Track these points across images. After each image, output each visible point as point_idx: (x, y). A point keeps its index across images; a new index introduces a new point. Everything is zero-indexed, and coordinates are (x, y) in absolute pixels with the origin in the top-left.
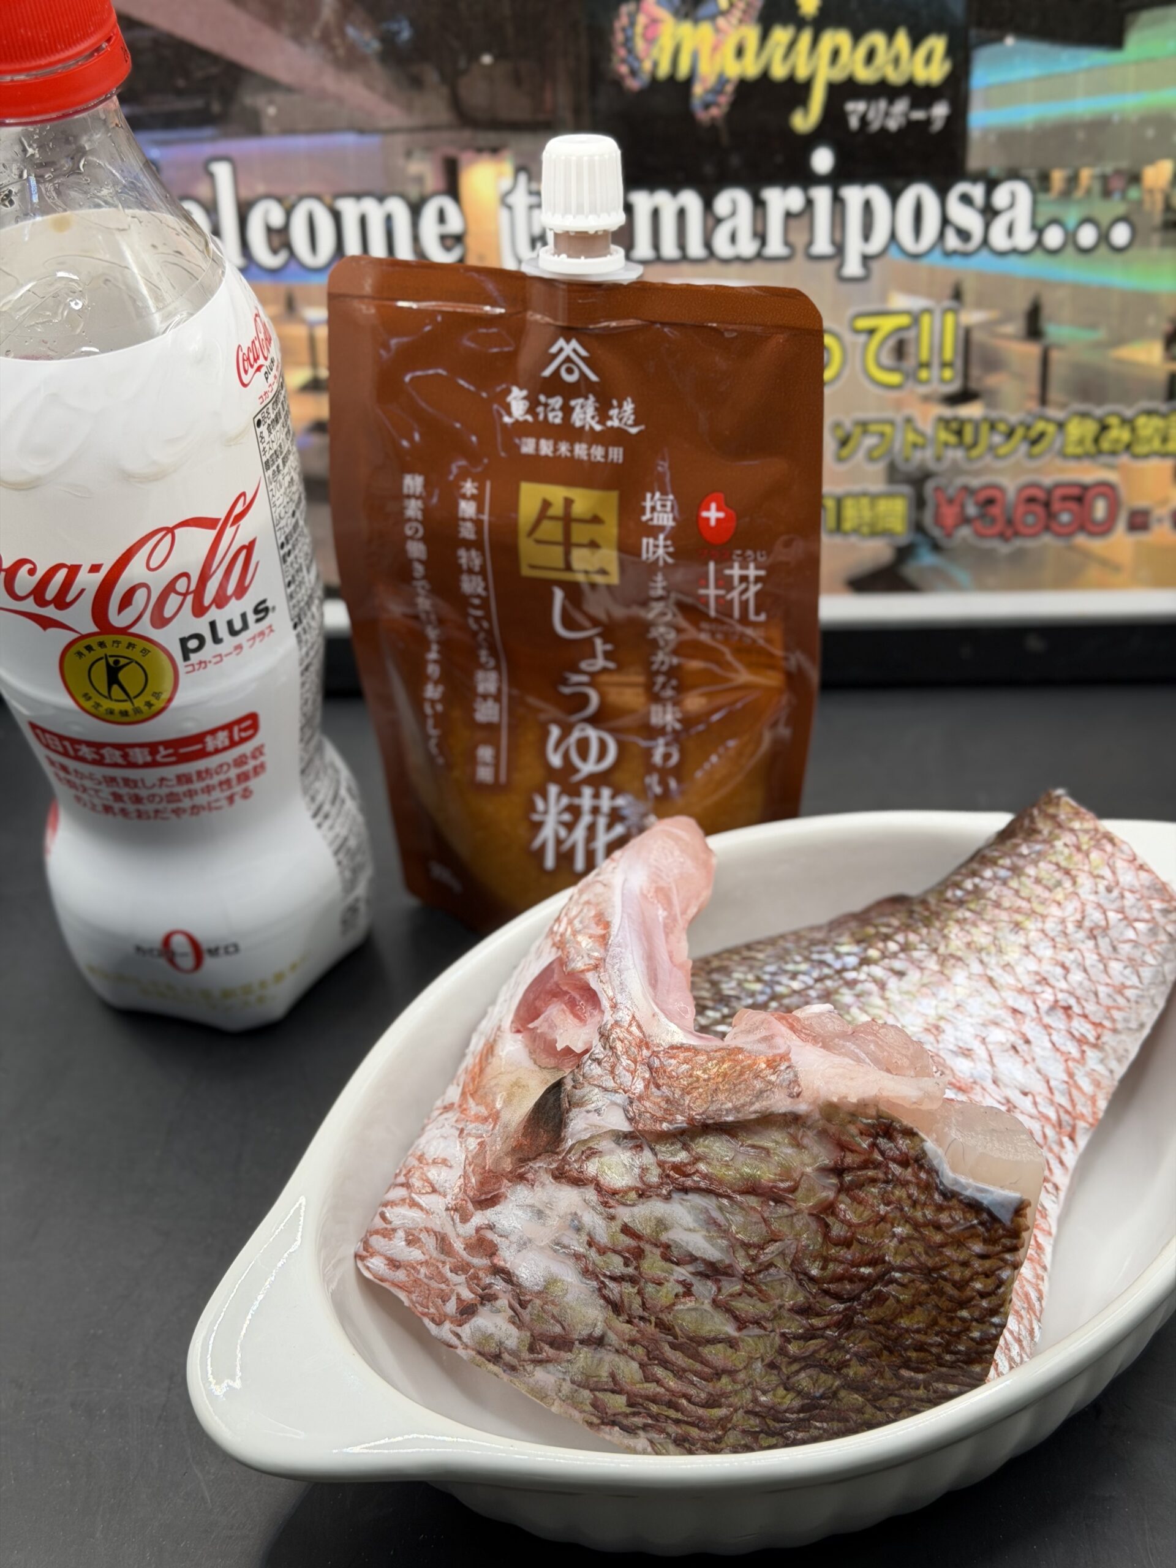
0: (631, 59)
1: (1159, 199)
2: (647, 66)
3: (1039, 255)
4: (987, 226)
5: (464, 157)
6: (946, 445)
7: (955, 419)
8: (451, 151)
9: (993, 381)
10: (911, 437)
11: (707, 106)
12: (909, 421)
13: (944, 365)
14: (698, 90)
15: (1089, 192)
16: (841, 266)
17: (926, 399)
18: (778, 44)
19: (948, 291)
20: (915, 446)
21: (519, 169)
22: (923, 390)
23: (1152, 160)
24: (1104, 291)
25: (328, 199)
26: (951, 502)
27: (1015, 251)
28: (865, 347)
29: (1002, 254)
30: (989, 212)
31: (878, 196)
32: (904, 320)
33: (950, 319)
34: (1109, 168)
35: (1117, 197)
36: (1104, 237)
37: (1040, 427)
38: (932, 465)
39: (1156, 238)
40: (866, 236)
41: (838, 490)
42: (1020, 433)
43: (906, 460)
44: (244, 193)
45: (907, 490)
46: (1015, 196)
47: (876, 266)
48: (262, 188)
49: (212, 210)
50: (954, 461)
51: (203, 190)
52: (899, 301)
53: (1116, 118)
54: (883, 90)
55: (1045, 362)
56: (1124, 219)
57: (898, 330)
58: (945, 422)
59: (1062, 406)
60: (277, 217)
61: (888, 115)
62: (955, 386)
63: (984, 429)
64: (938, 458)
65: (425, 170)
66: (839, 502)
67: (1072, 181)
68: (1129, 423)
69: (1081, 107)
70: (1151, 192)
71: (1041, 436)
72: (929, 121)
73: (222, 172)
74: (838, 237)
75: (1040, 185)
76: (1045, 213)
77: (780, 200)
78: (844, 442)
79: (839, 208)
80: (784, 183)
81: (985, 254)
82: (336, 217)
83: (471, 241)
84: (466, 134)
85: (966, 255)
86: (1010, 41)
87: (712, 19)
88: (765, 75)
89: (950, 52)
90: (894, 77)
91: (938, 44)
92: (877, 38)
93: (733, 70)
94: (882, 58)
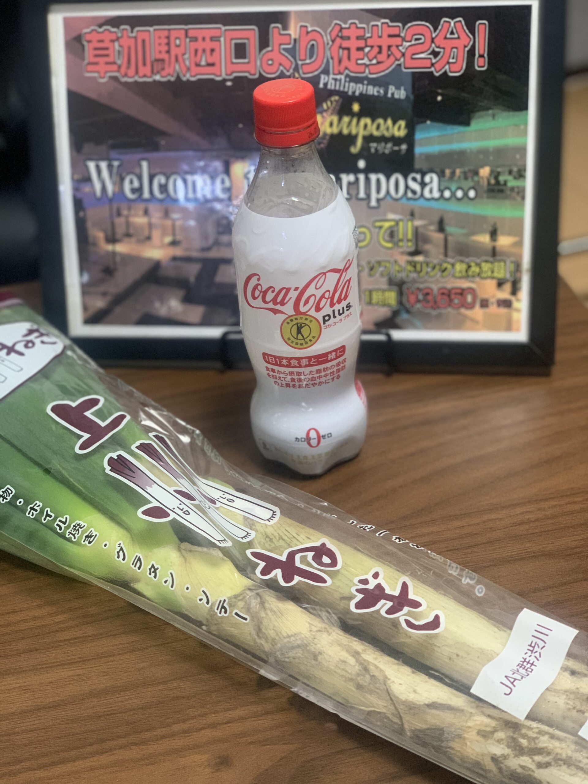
1: (486, 183)
3: (441, 201)
4: (422, 189)
5: (232, 160)
6: (410, 271)
7: (413, 261)
8: (227, 158)
10: (397, 268)
11: (319, 143)
12: (396, 262)
13: (408, 241)
16: (369, 202)
17: (403, 253)
18: (345, 122)
19: (409, 213)
20: (399, 271)
22: (401, 250)
23: (482, 166)
24: (467, 215)
25: (182, 175)
26: (413, 293)
27: (433, 199)
28: (378, 233)
29: (428, 200)
30: (423, 185)
31: (382, 177)
32: (392, 223)
33: (410, 224)
34: (466, 169)
35: (470, 180)
36: (466, 194)
37: (445, 265)
38: (405, 279)
39: (485, 195)
40: (378, 191)
41: (370, 287)
42: (437, 267)
43: (396, 276)
44: (153, 172)
45: (395, 288)
46: (432, 179)
47: (382, 203)
48: (158, 170)
49: (140, 178)
50: (414, 278)
51: (137, 171)
52: (391, 216)
53: (468, 151)
54: (383, 139)
55: (446, 240)
56: (473, 188)
57: (391, 227)
58: (410, 263)
59: (453, 258)
60: (163, 180)
61: (385, 148)
62: (412, 249)
63: (424, 266)
64: (408, 276)
65: (218, 165)
66: (370, 292)
67: (453, 173)
68: (478, 265)
69: (455, 146)
70: (482, 178)
71: (446, 269)
72: (400, 151)
73: (145, 164)
74: (368, 191)
75: (441, 175)
76: (443, 185)
77: (347, 178)
78: (372, 269)
79: (368, 181)
80: (348, 172)
81: (422, 199)
82: (185, 181)
83: (233, 191)
84: (232, 152)
85: (415, 200)
86: (429, 122)
87: (321, 113)
88: (340, 133)
89: (407, 126)
90: (387, 134)
91: (402, 123)
92: (381, 121)
93: (329, 131)
94: (382, 127)
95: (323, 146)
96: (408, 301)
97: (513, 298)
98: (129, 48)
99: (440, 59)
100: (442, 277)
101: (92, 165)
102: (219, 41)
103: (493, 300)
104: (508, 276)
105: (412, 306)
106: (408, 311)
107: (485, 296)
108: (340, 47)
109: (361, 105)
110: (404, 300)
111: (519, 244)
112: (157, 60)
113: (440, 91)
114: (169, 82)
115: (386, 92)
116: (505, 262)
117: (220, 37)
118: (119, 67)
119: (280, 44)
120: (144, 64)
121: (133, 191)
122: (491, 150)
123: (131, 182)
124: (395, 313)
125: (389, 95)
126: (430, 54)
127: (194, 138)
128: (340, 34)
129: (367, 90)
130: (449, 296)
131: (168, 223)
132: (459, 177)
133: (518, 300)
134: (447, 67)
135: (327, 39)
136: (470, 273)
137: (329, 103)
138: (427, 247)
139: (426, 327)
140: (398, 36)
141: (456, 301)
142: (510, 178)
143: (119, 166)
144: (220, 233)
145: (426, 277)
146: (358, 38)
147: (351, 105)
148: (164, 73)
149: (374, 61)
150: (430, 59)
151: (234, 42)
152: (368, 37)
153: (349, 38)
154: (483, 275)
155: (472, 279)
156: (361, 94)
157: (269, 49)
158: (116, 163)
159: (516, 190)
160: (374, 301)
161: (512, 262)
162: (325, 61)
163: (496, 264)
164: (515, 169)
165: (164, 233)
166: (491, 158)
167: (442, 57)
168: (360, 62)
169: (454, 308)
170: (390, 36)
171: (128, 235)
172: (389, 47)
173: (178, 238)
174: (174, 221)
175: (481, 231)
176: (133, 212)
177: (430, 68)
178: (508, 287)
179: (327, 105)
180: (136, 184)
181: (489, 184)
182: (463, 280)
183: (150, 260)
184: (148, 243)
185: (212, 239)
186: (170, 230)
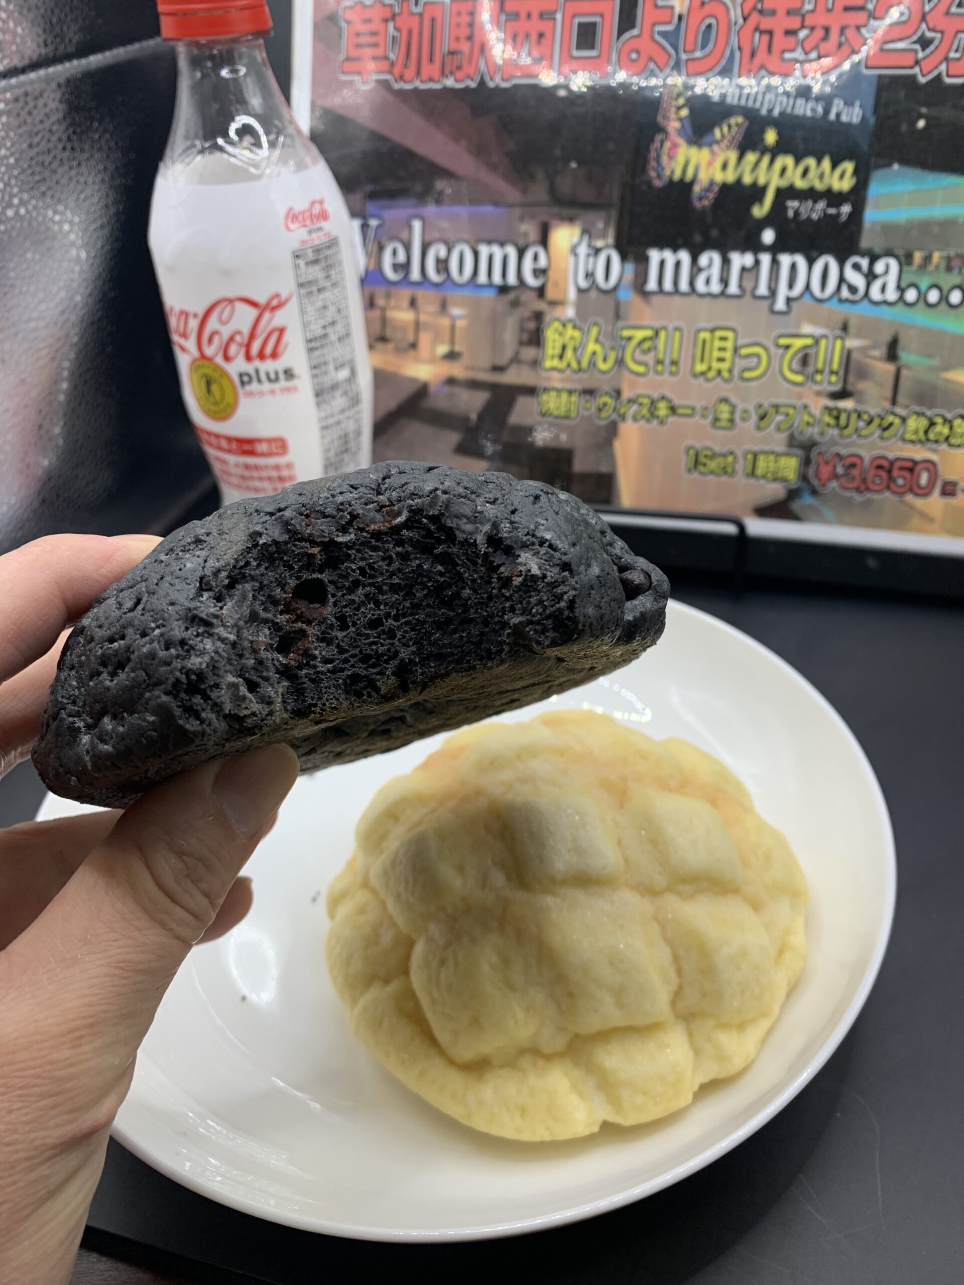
0: (658, 168)
3: (900, 307)
4: (869, 285)
5: (554, 222)
6: (828, 425)
7: (836, 408)
8: (546, 219)
9: (862, 386)
10: (806, 418)
11: (701, 199)
12: (806, 407)
13: (832, 372)
14: (697, 189)
16: (773, 303)
17: (818, 394)
19: (840, 325)
20: (808, 424)
21: (585, 231)
22: (817, 388)
24: (942, 333)
25: (472, 243)
26: (827, 463)
27: (885, 302)
28: (782, 357)
29: (876, 304)
30: (871, 276)
31: (801, 261)
32: (809, 341)
33: (839, 343)
34: (952, 253)
35: (956, 271)
36: (944, 299)
37: (891, 418)
38: (817, 438)
40: (791, 286)
41: (756, 448)
42: (877, 421)
43: (801, 432)
44: (428, 238)
45: (799, 452)
46: (889, 268)
47: (795, 305)
48: (436, 235)
49: (408, 246)
50: (832, 435)
51: (404, 235)
52: (807, 329)
54: (811, 194)
55: (897, 377)
56: (959, 287)
57: (805, 347)
58: (829, 410)
59: (906, 407)
60: (443, 253)
61: (812, 209)
62: (837, 388)
63: (854, 417)
64: (822, 434)
65: (530, 229)
66: (755, 456)
67: (928, 259)
68: (948, 422)
69: (939, 211)
71: (891, 425)
72: (838, 215)
73: (417, 225)
74: (773, 284)
75: (905, 260)
76: (907, 279)
77: (740, 260)
78: (762, 418)
79: (775, 266)
80: (743, 249)
81: (865, 303)
82: (476, 254)
83: (551, 274)
84: (556, 210)
85: (853, 302)
86: (896, 167)
87: (710, 145)
88: (739, 181)
89: (856, 172)
90: (819, 186)
91: (848, 166)
92: (811, 162)
93: (719, 177)
94: (812, 174)
95: (706, 203)
96: (817, 475)
98: (410, 33)
99: (932, 53)
100: (882, 438)
102: (554, 19)
105: (824, 485)
106: (814, 492)
107: (952, 477)
108: (757, 29)
109: (779, 134)
110: (811, 472)
112: (452, 53)
113: (924, 110)
114: (467, 90)
115: (827, 111)
117: (555, 12)
118: (393, 64)
119: (654, 25)
120: (431, 60)
121: (396, 267)
123: (395, 253)
124: (793, 494)
125: (832, 116)
126: (915, 42)
127: (497, 183)
128: (759, 6)
129: (793, 107)
130: (889, 471)
131: (445, 322)
132: (937, 267)
134: (943, 67)
135: (736, 14)
136: (931, 436)
137: (725, 129)
139: (841, 522)
140: (862, 8)
141: (900, 482)
143: (379, 227)
144: (521, 343)
145: (855, 437)
146: (789, 13)
147: (763, 132)
148: (459, 75)
149: (814, 55)
150: (916, 51)
151: (577, 20)
152: (808, 12)
153: (773, 13)
154: (954, 441)
155: (934, 446)
156: (782, 114)
157: (635, 32)
158: (373, 223)
160: (759, 472)
162: (728, 53)
165: (437, 339)
167: (937, 48)
168: (788, 56)
169: (894, 493)
170: (847, 9)
171: (383, 339)
172: (843, 30)
173: (457, 348)
174: (453, 319)
176: (393, 302)
177: (912, 67)
179: (721, 130)
180: (401, 257)
182: (919, 446)
183: (413, 380)
184: (412, 353)
185: (509, 352)
186: (446, 335)
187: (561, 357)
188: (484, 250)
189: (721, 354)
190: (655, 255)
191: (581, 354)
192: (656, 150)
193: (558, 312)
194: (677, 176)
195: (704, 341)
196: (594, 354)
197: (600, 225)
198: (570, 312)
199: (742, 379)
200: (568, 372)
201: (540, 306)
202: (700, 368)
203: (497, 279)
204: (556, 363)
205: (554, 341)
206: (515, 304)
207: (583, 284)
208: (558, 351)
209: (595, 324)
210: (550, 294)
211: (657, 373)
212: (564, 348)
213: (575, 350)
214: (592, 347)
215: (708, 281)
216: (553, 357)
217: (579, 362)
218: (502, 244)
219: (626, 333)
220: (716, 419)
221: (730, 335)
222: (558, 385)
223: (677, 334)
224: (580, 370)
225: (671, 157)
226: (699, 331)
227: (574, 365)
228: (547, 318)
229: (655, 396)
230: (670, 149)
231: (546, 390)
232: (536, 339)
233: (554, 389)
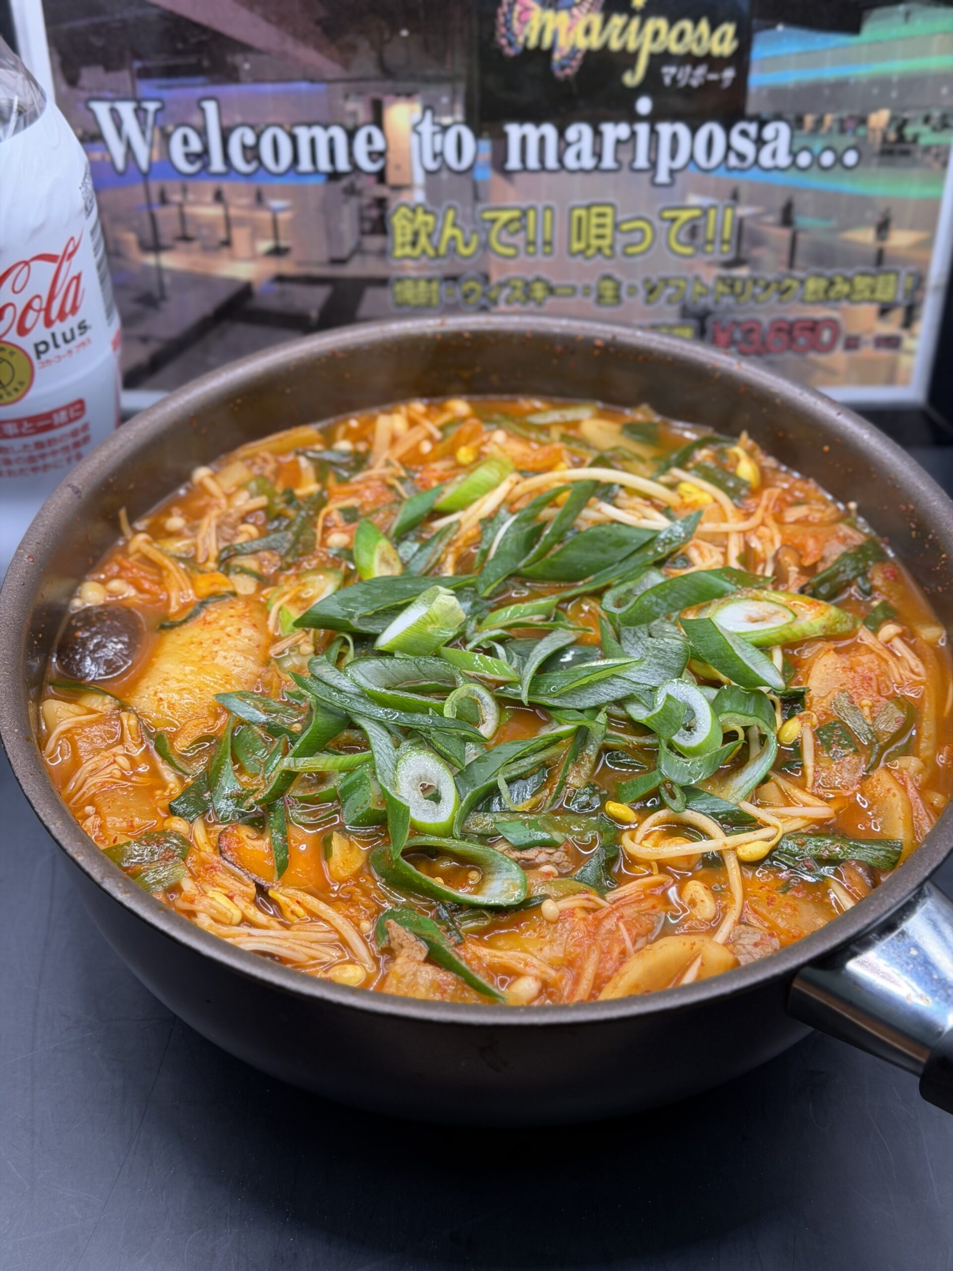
0: (509, 35)
1: (879, 137)
2: (521, 39)
3: (793, 171)
4: (758, 151)
5: (387, 99)
6: (723, 294)
7: (730, 277)
8: (377, 95)
10: (698, 289)
11: (563, 67)
12: (697, 279)
13: (723, 242)
14: (557, 56)
15: (830, 130)
16: (655, 175)
17: (711, 264)
18: (615, 26)
19: (729, 194)
20: (701, 294)
21: (426, 108)
22: (708, 258)
23: (875, 109)
24: (838, 194)
25: (287, 127)
26: (724, 330)
27: (777, 168)
28: (669, 230)
29: (767, 170)
30: (760, 142)
31: (682, 130)
32: (696, 213)
33: (729, 212)
34: (845, 114)
35: (849, 133)
36: (839, 160)
37: (788, 282)
38: (712, 307)
39: (875, 161)
40: (673, 155)
42: (774, 286)
43: (695, 302)
44: (227, 122)
45: (694, 323)
46: (778, 132)
47: (679, 177)
48: (238, 119)
49: (202, 133)
50: (728, 303)
51: (196, 120)
52: (694, 200)
53: (852, 81)
54: (690, 59)
55: (794, 241)
56: (854, 148)
57: (693, 219)
58: (722, 279)
59: (804, 269)
60: (250, 139)
61: (691, 76)
62: (730, 256)
63: (750, 283)
64: (717, 302)
65: (358, 108)
67: (819, 122)
68: (849, 280)
69: (829, 73)
70: (874, 130)
71: (788, 289)
72: (720, 81)
73: (210, 107)
74: (653, 156)
75: (797, 123)
76: (799, 143)
77: (613, 132)
78: (651, 291)
79: (654, 137)
80: (616, 120)
81: (755, 170)
82: (294, 139)
83: (391, 156)
84: (389, 84)
85: (742, 170)
86: (780, 28)
87: (569, 8)
88: (605, 47)
89: (738, 34)
90: (697, 51)
91: (729, 29)
92: (687, 24)
93: (582, 43)
94: (689, 37)
95: (568, 71)
97: (904, 334)
100: (780, 301)
101: (101, 110)
103: (869, 338)
104: (900, 297)
107: (854, 331)
111: (928, 244)
116: (897, 274)
121: (190, 157)
122: (895, 79)
123: (185, 141)
127: (309, 55)
130: (790, 333)
131: (265, 216)
133: (913, 336)
136: (832, 294)
138: (757, 252)
141: (802, 341)
142: (925, 130)
143: (158, 112)
144: (363, 233)
145: (751, 304)
154: (856, 297)
155: (835, 304)
158: (151, 106)
159: (934, 151)
161: (911, 274)
163: (881, 279)
164: (936, 114)
165: (256, 233)
166: (894, 94)
169: (796, 352)
171: (186, 238)
173: (283, 243)
174: (275, 212)
175: (860, 223)
176: (191, 197)
178: (897, 315)
180: (196, 145)
181: (885, 140)
182: (818, 307)
183: (231, 281)
184: (225, 251)
185: (349, 243)
186: (269, 231)
187: (414, 244)
188: (303, 134)
189: (601, 231)
190: (514, 131)
191: (439, 240)
192: (505, 15)
193: (405, 197)
194: (532, 43)
195: (580, 220)
196: (453, 238)
197: (445, 100)
198: (419, 196)
199: (626, 254)
200: (424, 260)
201: (382, 191)
202: (577, 246)
203: (324, 164)
204: (408, 250)
205: (403, 227)
206: (351, 191)
207: (432, 165)
208: (409, 238)
209: (450, 207)
210: (392, 177)
211: (528, 254)
212: (416, 234)
213: (429, 236)
214: (449, 232)
215: (579, 156)
216: (403, 245)
217: (436, 249)
218: (326, 127)
219: (488, 215)
220: (600, 298)
221: (608, 210)
222: (413, 273)
223: (548, 214)
224: (437, 256)
225: (524, 22)
226: (572, 209)
227: (431, 252)
228: (392, 205)
229: (530, 277)
230: (521, 13)
231: (399, 280)
232: (381, 227)
233: (409, 278)
